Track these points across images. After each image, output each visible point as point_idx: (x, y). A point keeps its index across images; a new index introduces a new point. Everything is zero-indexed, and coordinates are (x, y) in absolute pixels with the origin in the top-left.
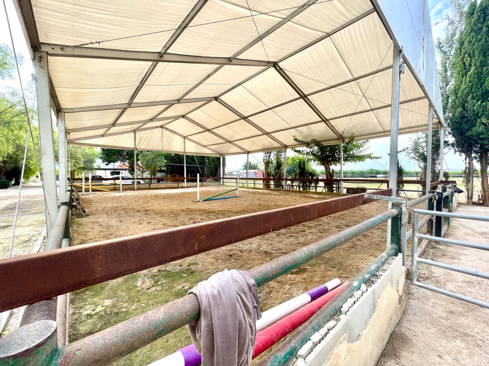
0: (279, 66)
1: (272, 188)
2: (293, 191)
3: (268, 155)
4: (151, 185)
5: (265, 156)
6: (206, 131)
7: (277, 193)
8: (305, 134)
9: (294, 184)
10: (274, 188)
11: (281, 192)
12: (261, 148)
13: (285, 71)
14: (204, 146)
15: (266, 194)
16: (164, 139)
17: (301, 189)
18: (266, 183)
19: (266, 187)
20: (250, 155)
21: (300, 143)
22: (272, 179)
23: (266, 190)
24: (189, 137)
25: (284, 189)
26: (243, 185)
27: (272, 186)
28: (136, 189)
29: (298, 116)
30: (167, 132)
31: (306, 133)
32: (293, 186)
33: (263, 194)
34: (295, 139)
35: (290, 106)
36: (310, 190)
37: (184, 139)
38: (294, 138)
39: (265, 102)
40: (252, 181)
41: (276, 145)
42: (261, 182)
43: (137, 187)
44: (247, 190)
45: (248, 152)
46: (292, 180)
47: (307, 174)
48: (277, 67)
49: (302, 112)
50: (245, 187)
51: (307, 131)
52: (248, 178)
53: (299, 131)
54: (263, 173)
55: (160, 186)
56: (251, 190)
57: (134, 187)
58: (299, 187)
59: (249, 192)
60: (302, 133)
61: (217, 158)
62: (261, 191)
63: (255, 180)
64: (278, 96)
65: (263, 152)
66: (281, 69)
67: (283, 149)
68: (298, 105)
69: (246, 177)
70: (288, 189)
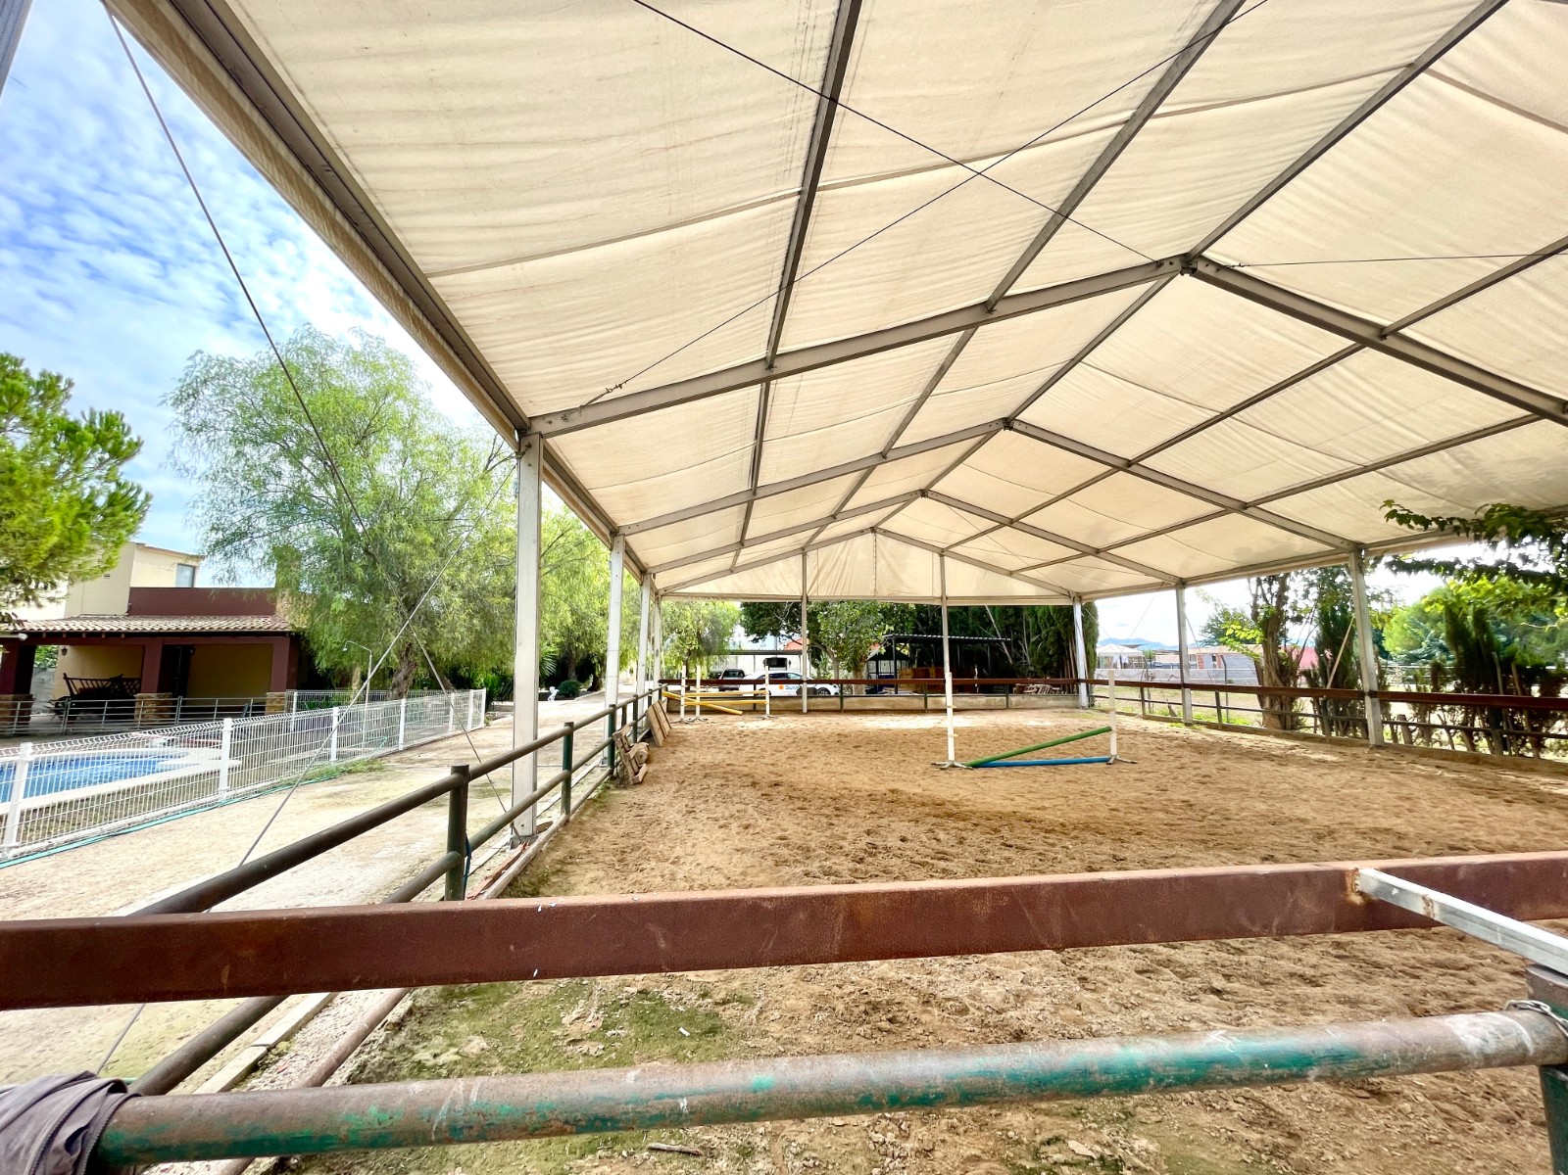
0: (1210, 262)
1: (1311, 731)
2: (1428, 754)
3: (1276, 587)
4: (845, 700)
5: (1260, 593)
6: (1002, 525)
7: (1329, 758)
8: (1450, 487)
9: (1434, 718)
10: (1320, 732)
11: (1355, 750)
12: (1232, 565)
13: (1245, 270)
14: (1011, 573)
15: (1283, 760)
16: (881, 563)
17: (1483, 746)
18: (1277, 707)
19: (1276, 721)
20: (1189, 592)
21: (1434, 525)
22: (1304, 693)
23: (1277, 736)
24: (957, 549)
25: (1372, 741)
26: (1172, 712)
27: (1310, 722)
28: (805, 710)
29: (1378, 418)
30: (891, 542)
31: (1455, 480)
32: (1427, 729)
33: (1251, 755)
34: (1392, 515)
35: (1319, 388)
36: (1548, 756)
37: (941, 556)
38: (1387, 510)
39: (1195, 397)
40: (1209, 697)
41: (1301, 545)
42: (1252, 701)
43: (808, 705)
44: (1182, 731)
45: (1182, 583)
46: (1423, 702)
47: (1507, 670)
48: (1201, 267)
49: (1394, 399)
50: (1179, 721)
51: (1457, 472)
52: (1186, 681)
53: (1407, 478)
54: (1257, 663)
55: (871, 703)
56: (1198, 735)
57: (801, 705)
58: (1469, 733)
59: (1187, 744)
60: (1432, 483)
61: (1061, 608)
62: (1246, 741)
63: (1222, 695)
64: (1242, 365)
65: (1249, 576)
66: (1219, 267)
67: (1346, 559)
68: (1358, 376)
69: (1178, 681)
70: (1402, 742)
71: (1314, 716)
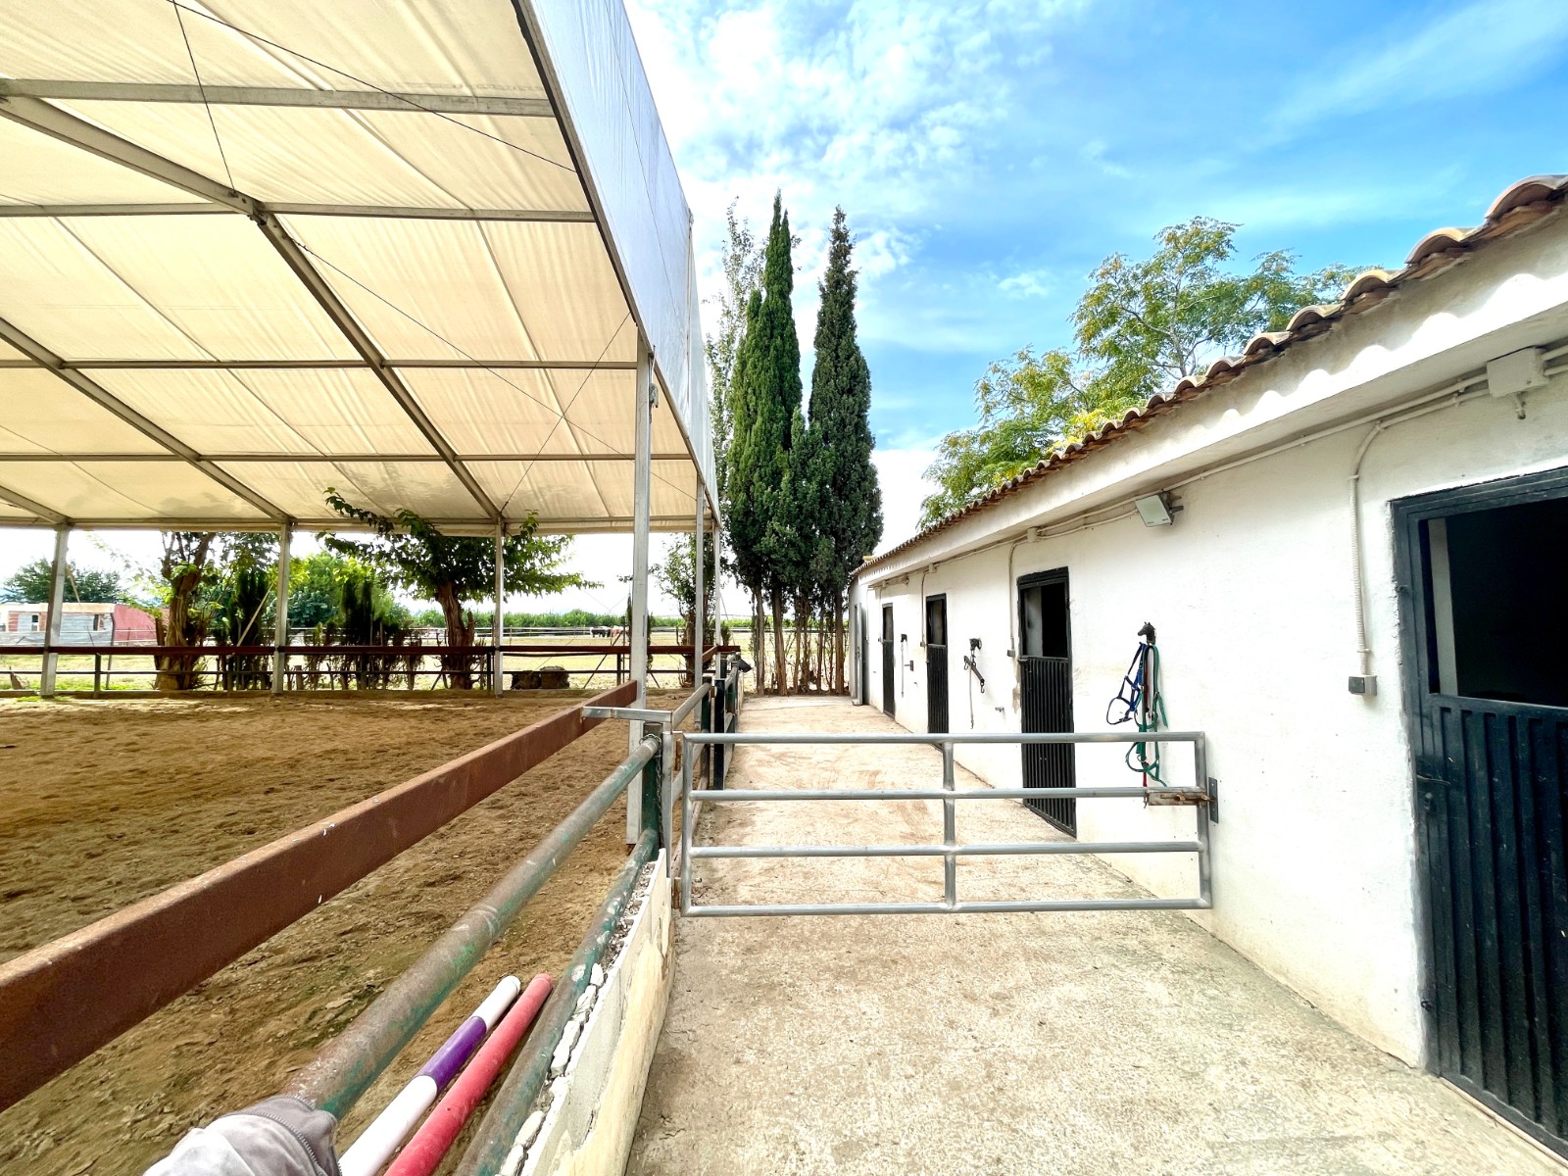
0: (278, 225)
1: (210, 689)
2: (315, 696)
3: (195, 545)
5: (176, 547)
7: (238, 709)
8: (374, 489)
9: (323, 666)
10: (220, 688)
11: (261, 700)
12: (155, 514)
13: (307, 254)
15: (172, 717)
17: (353, 684)
18: (176, 668)
19: (174, 683)
20: (75, 536)
21: (356, 515)
22: (210, 651)
23: (173, 697)
25: (274, 690)
26: (16, 683)
27: (210, 679)
29: (352, 422)
31: (380, 485)
32: (315, 675)
33: (153, 717)
34: (332, 499)
35: (321, 380)
36: (390, 687)
38: (328, 495)
39: (197, 331)
40: (87, 662)
41: (240, 507)
42: (147, 662)
44: (44, 705)
45: (66, 524)
46: (314, 654)
47: (376, 628)
48: (270, 224)
49: (368, 412)
50: (33, 694)
51: (384, 480)
52: (53, 643)
53: (350, 474)
54: (158, 622)
56: (73, 706)
58: (345, 675)
59: (62, 718)
60: (364, 483)
62: (141, 706)
63: (104, 658)
64: (264, 329)
65: (164, 530)
66: (285, 236)
67: (278, 529)
68: (352, 385)
69: (41, 644)
70: (295, 688)
71: (218, 673)
